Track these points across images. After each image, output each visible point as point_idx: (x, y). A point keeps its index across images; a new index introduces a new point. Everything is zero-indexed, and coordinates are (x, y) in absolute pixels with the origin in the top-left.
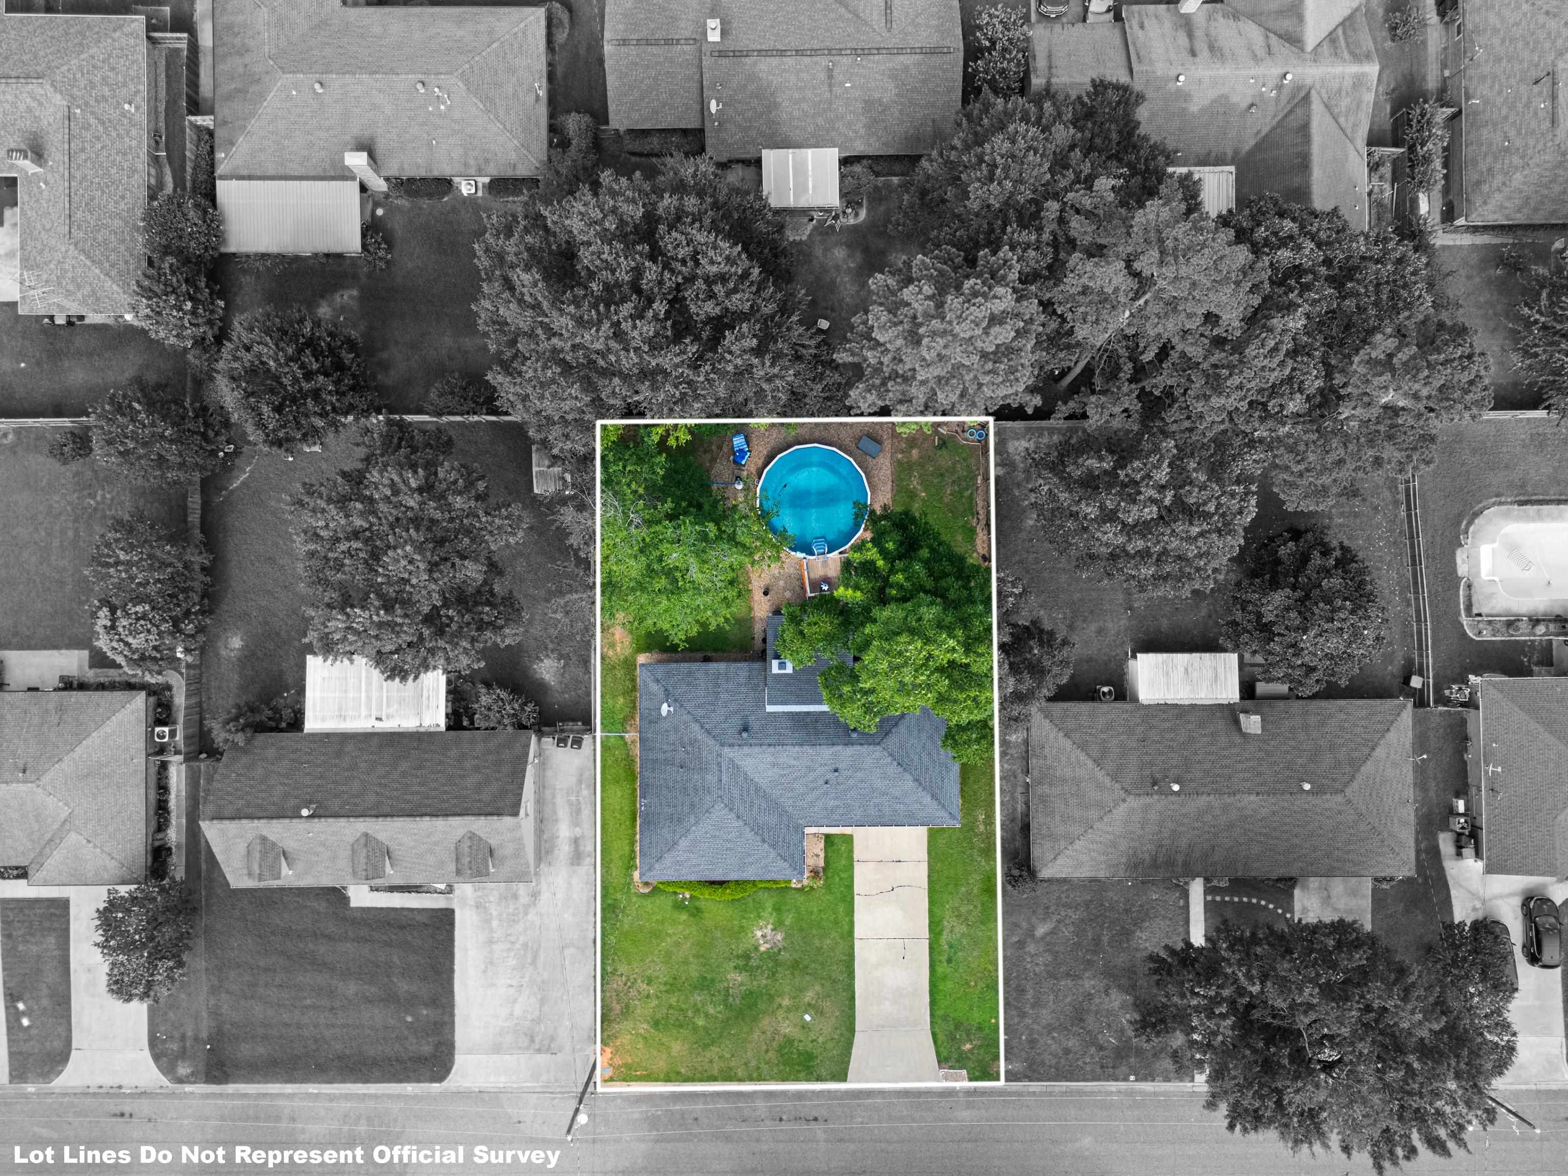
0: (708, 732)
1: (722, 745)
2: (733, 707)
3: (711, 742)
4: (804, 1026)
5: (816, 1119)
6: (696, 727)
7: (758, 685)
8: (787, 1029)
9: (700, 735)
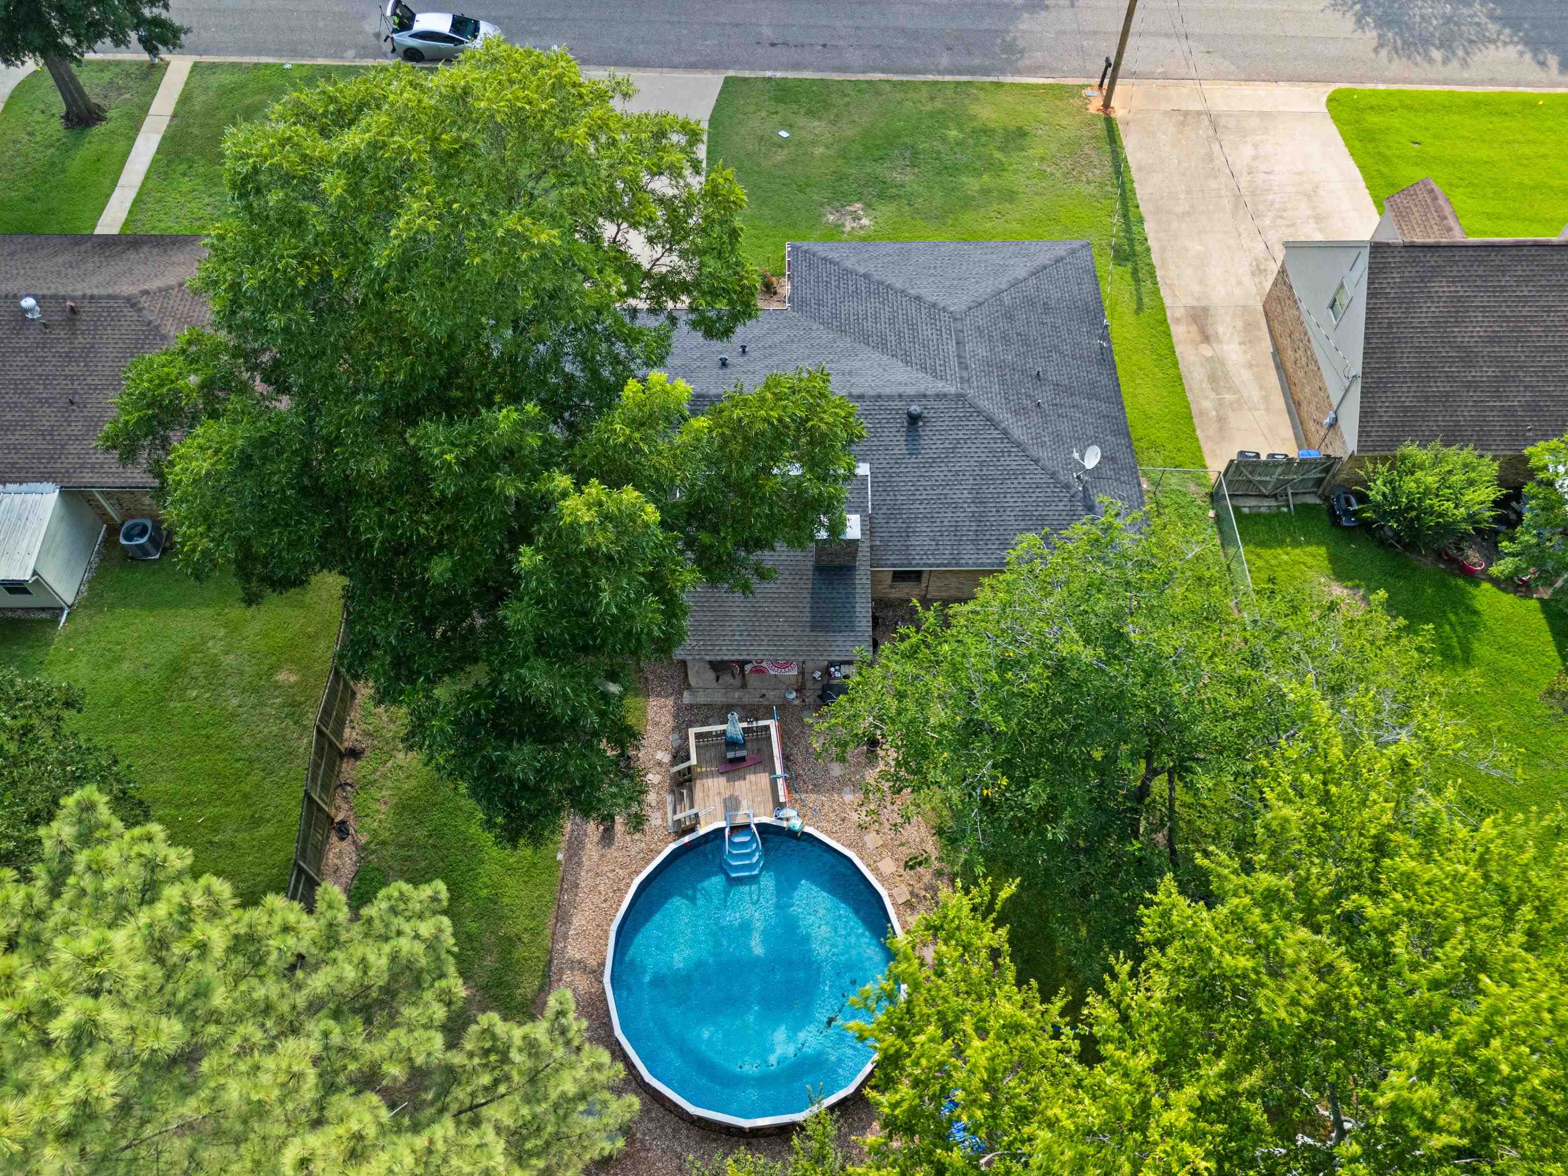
0: (990, 421)
1: (959, 397)
2: (939, 473)
3: (984, 404)
4: (790, 127)
5: (773, 45)
6: (1017, 433)
7: (889, 517)
8: (818, 126)
9: (1006, 419)
